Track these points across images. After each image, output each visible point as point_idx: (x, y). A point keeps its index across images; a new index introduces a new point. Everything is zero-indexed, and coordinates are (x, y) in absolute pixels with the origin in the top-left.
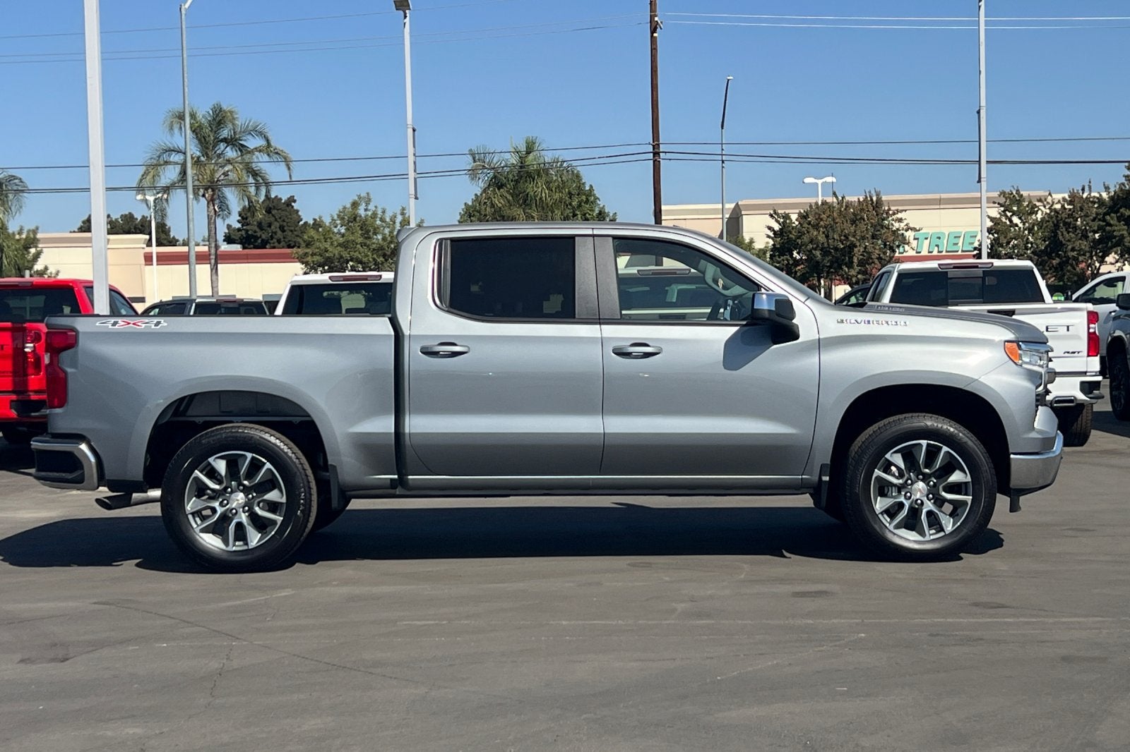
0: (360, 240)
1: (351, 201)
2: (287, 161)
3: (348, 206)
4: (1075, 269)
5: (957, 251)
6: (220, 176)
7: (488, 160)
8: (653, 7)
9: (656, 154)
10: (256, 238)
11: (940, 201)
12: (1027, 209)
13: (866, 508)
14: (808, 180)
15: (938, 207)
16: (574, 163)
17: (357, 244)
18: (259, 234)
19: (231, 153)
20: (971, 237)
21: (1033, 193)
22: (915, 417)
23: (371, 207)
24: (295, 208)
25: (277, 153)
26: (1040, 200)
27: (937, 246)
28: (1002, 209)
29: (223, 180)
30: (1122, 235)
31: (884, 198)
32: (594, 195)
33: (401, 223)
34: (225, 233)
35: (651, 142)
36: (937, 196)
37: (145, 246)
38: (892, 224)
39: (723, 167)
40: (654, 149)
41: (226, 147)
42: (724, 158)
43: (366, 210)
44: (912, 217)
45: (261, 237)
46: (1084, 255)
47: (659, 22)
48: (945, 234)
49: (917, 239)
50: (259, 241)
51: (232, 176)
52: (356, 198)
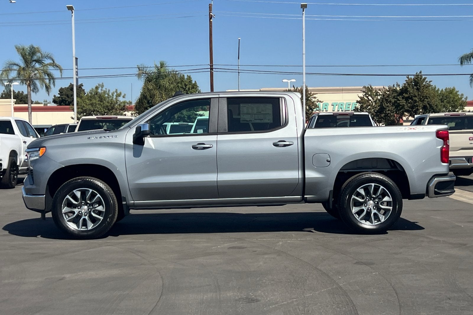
0: (97, 103)
1: (95, 86)
2: (61, 70)
3: (94, 88)
4: (390, 118)
5: (349, 111)
6: (33, 75)
7: (145, 70)
8: (210, 9)
9: (212, 69)
10: (66, 101)
11: (342, 90)
12: (374, 93)
14: (284, 81)
15: (342, 92)
16: (181, 72)
17: (96, 104)
18: (67, 99)
19: (37, 65)
20: (348, 105)
21: (377, 87)
23: (104, 89)
24: (83, 89)
25: (56, 66)
26: (380, 90)
27: (341, 108)
28: (365, 93)
29: (34, 77)
30: (403, 105)
31: (309, 88)
32: (197, 85)
33: (116, 96)
34: (53, 99)
35: (210, 64)
36: (341, 88)
37: (14, 104)
38: (312, 99)
39: (239, 75)
40: (210, 67)
41: (36, 63)
42: (239, 71)
43: (101, 90)
44: (319, 96)
45: (68, 100)
46: (393, 113)
47: (213, 15)
48: (344, 103)
49: (333, 105)
50: (67, 102)
51: (38, 75)
52: (98, 85)
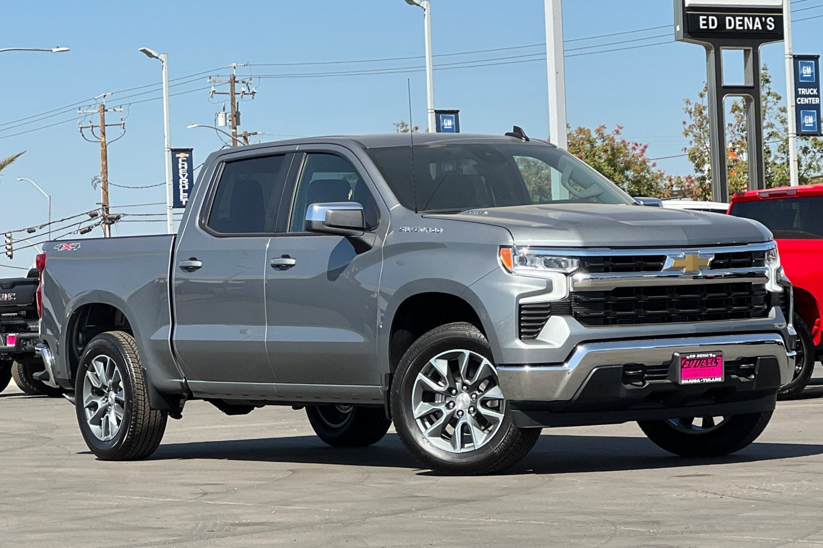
13: (404, 410)
22: (463, 324)
